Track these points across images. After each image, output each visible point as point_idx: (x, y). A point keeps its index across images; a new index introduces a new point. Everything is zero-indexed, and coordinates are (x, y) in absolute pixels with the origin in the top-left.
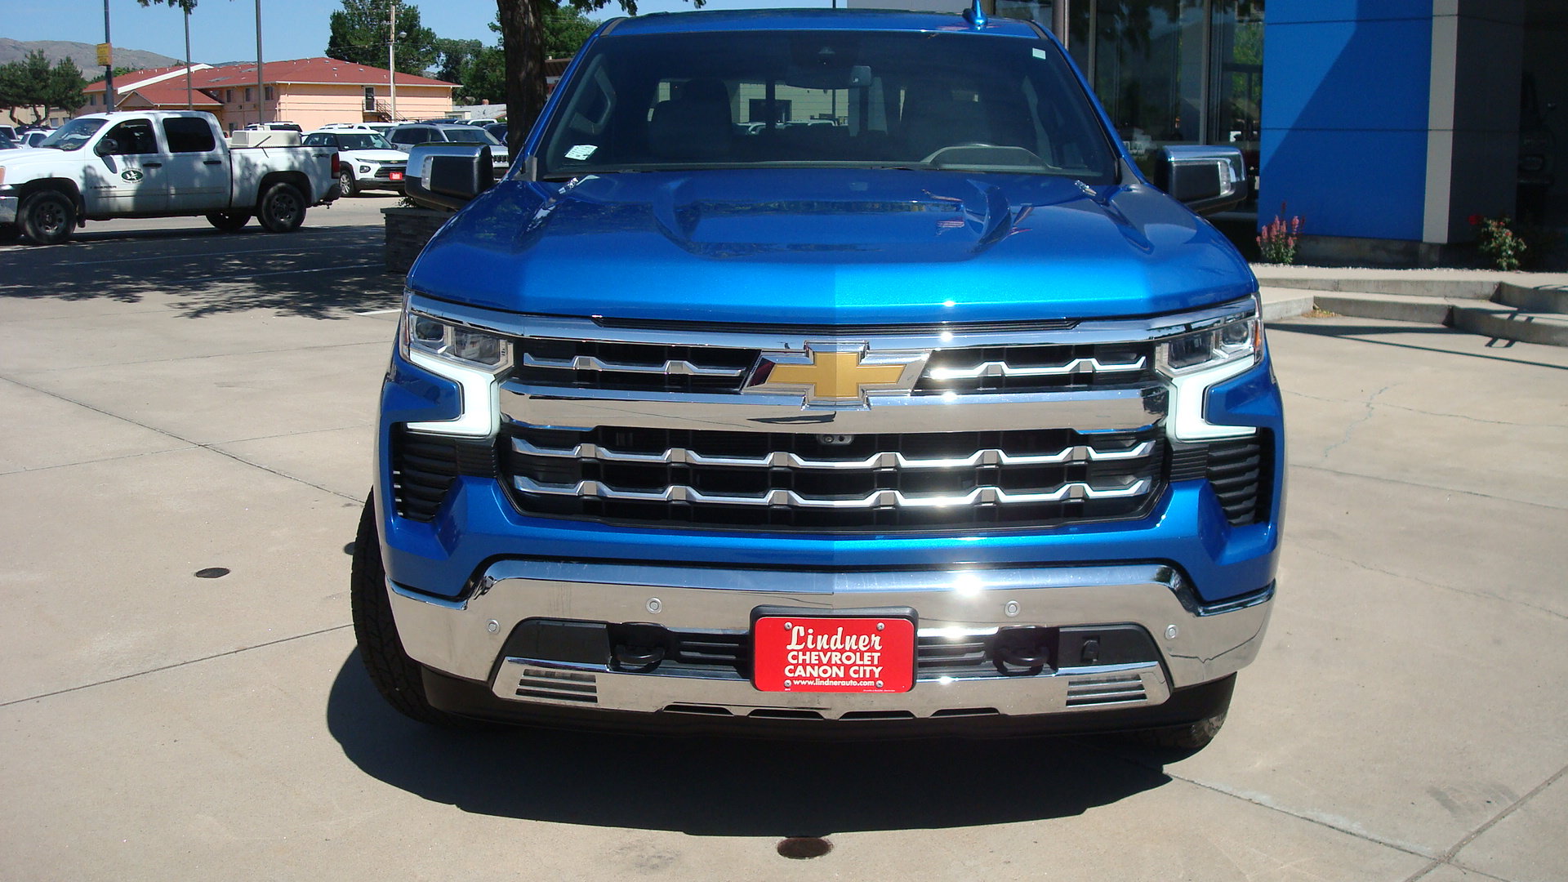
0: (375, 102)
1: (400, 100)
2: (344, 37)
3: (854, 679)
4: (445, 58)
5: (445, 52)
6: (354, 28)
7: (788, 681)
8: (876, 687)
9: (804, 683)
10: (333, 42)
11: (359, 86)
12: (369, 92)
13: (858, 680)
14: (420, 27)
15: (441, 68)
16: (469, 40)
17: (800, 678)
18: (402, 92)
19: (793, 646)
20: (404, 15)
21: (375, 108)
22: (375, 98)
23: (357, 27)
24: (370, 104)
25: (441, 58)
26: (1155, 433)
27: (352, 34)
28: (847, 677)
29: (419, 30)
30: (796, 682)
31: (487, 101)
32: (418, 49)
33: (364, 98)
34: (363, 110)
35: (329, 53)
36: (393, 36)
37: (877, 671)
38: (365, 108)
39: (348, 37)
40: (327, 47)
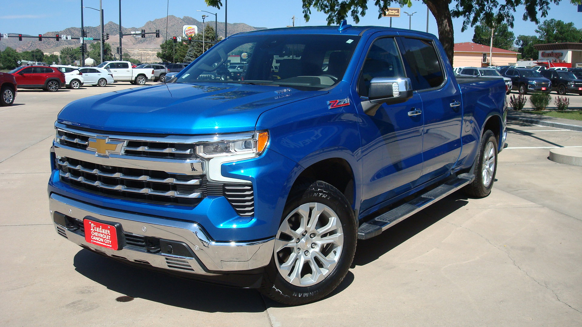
0: (487, 59)
1: (493, 58)
2: (479, 35)
3: (106, 243)
4: (522, 43)
5: (522, 41)
6: (482, 31)
7: (92, 240)
8: (109, 247)
9: (95, 242)
10: (475, 36)
11: (481, 53)
12: (485, 55)
13: (106, 244)
14: (508, 31)
15: (520, 47)
16: (532, 36)
17: (94, 240)
18: (494, 55)
19: (92, 230)
20: (502, 26)
21: (487, 61)
22: (487, 57)
23: (484, 31)
24: (484, 60)
25: (521, 43)
26: (203, 177)
27: (482, 34)
28: (104, 243)
29: (507, 32)
30: (94, 241)
31: (532, 59)
32: (506, 39)
33: (483, 57)
34: (482, 62)
35: (473, 40)
36: (492, 34)
37: (110, 242)
38: (482, 61)
39: (480, 35)
40: (473, 38)
